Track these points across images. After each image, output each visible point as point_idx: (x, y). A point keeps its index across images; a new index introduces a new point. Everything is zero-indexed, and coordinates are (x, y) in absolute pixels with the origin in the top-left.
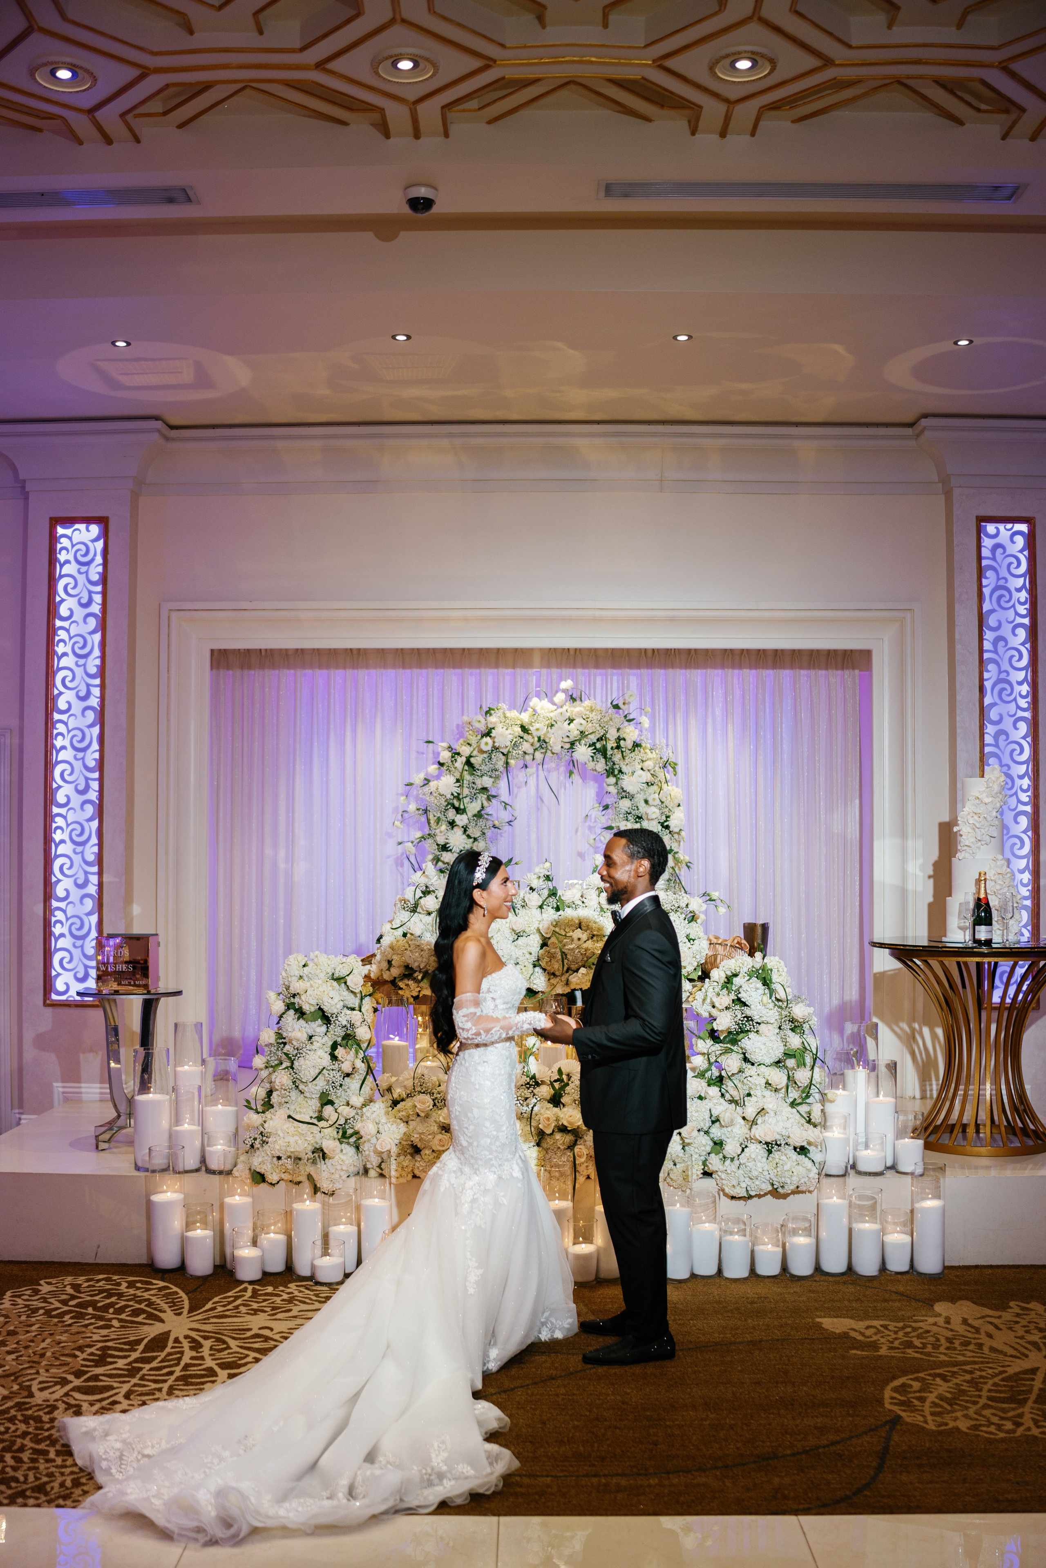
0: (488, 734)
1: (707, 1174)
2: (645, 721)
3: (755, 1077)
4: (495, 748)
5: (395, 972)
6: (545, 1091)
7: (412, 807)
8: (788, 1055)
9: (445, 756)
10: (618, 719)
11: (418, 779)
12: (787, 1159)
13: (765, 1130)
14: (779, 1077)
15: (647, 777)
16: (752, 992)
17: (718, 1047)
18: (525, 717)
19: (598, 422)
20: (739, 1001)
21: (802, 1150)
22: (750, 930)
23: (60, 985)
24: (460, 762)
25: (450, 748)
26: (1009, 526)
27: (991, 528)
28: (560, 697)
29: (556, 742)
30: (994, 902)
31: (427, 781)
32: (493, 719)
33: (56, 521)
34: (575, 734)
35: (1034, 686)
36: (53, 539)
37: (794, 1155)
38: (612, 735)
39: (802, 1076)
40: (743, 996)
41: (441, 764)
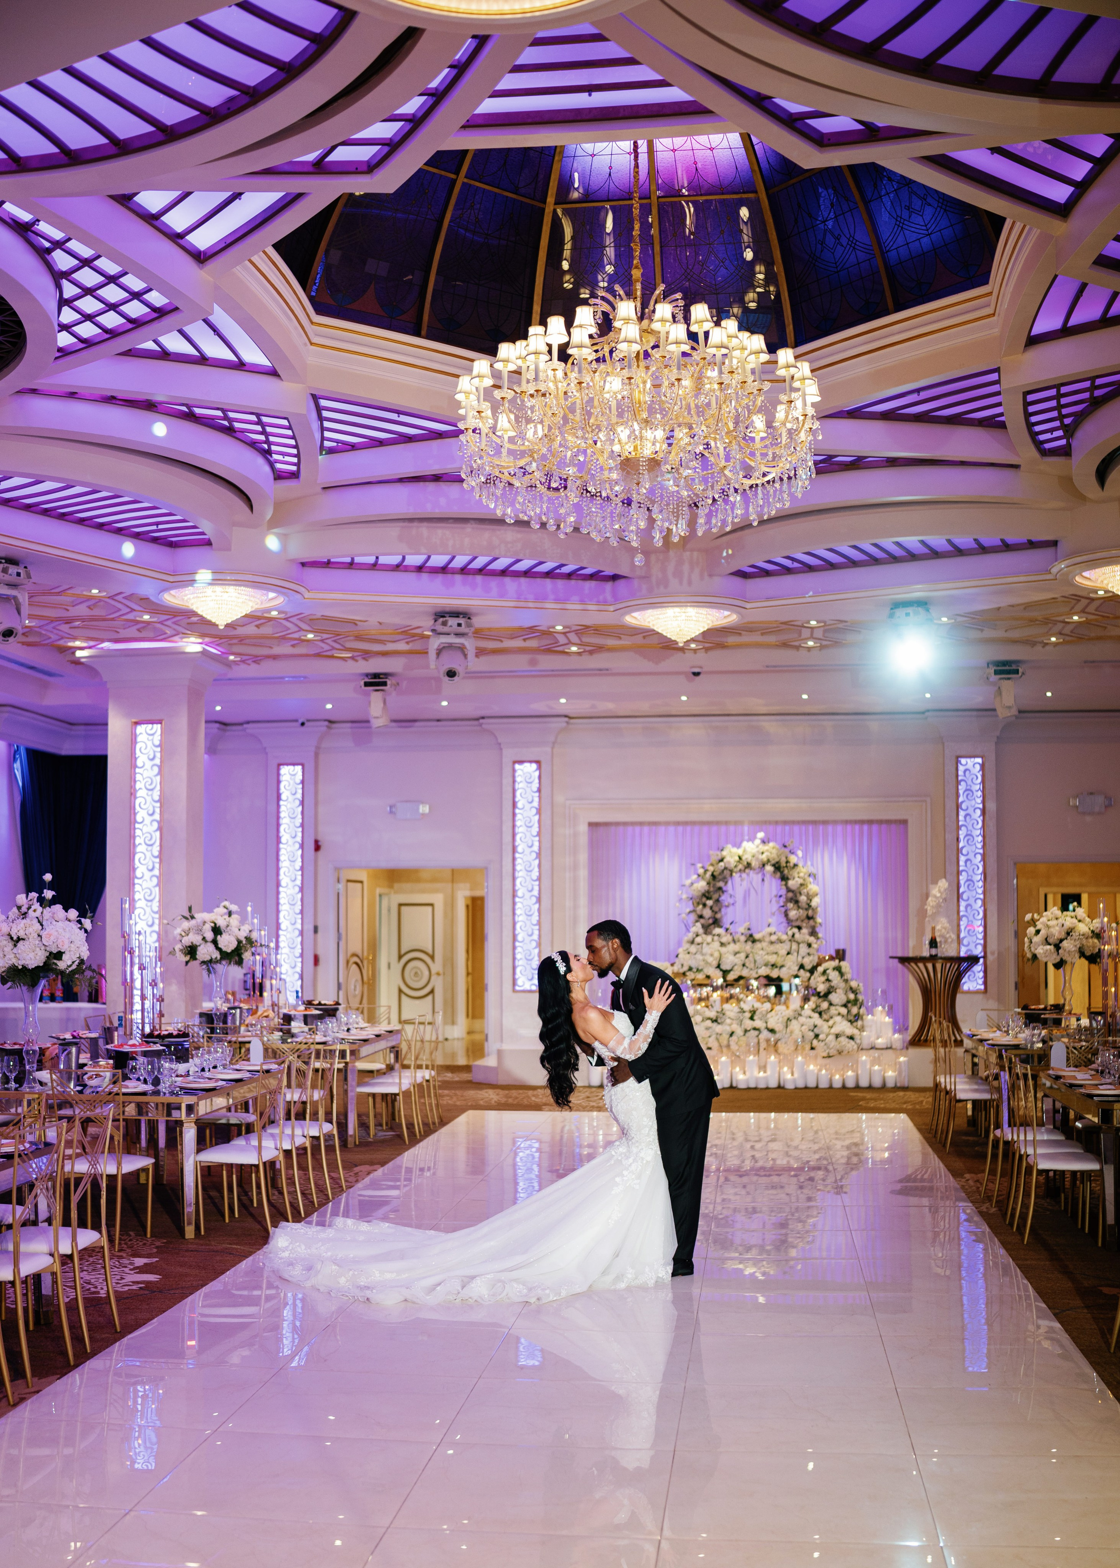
0: (722, 860)
1: (812, 1048)
2: (800, 853)
3: (833, 1010)
4: (726, 868)
5: (685, 968)
6: (748, 1015)
7: (684, 896)
8: (849, 1001)
9: (701, 871)
10: (787, 851)
11: (688, 882)
12: (843, 1040)
13: (835, 1030)
14: (844, 1011)
15: (800, 881)
16: (834, 975)
17: (820, 1000)
18: (740, 852)
19: (773, 715)
20: (828, 980)
21: (851, 1038)
22: (837, 951)
23: (519, 982)
24: (708, 874)
25: (703, 867)
26: (972, 760)
27: (963, 761)
28: (758, 842)
29: (754, 864)
30: (938, 940)
31: (692, 884)
32: (724, 853)
33: (515, 762)
34: (765, 859)
35: (984, 837)
36: (514, 771)
37: (847, 1040)
38: (783, 860)
39: (855, 1010)
40: (830, 978)
41: (699, 875)
